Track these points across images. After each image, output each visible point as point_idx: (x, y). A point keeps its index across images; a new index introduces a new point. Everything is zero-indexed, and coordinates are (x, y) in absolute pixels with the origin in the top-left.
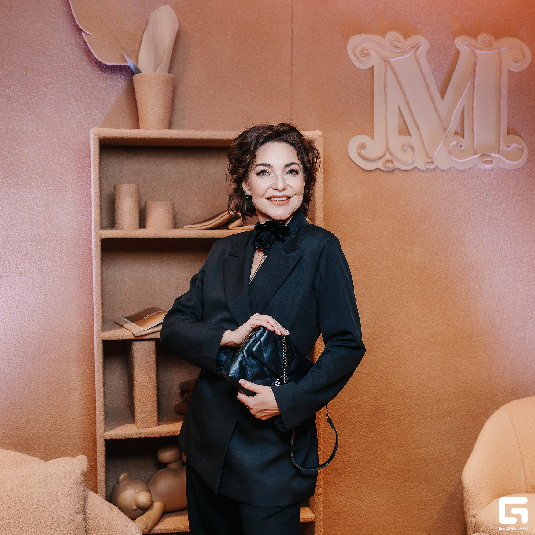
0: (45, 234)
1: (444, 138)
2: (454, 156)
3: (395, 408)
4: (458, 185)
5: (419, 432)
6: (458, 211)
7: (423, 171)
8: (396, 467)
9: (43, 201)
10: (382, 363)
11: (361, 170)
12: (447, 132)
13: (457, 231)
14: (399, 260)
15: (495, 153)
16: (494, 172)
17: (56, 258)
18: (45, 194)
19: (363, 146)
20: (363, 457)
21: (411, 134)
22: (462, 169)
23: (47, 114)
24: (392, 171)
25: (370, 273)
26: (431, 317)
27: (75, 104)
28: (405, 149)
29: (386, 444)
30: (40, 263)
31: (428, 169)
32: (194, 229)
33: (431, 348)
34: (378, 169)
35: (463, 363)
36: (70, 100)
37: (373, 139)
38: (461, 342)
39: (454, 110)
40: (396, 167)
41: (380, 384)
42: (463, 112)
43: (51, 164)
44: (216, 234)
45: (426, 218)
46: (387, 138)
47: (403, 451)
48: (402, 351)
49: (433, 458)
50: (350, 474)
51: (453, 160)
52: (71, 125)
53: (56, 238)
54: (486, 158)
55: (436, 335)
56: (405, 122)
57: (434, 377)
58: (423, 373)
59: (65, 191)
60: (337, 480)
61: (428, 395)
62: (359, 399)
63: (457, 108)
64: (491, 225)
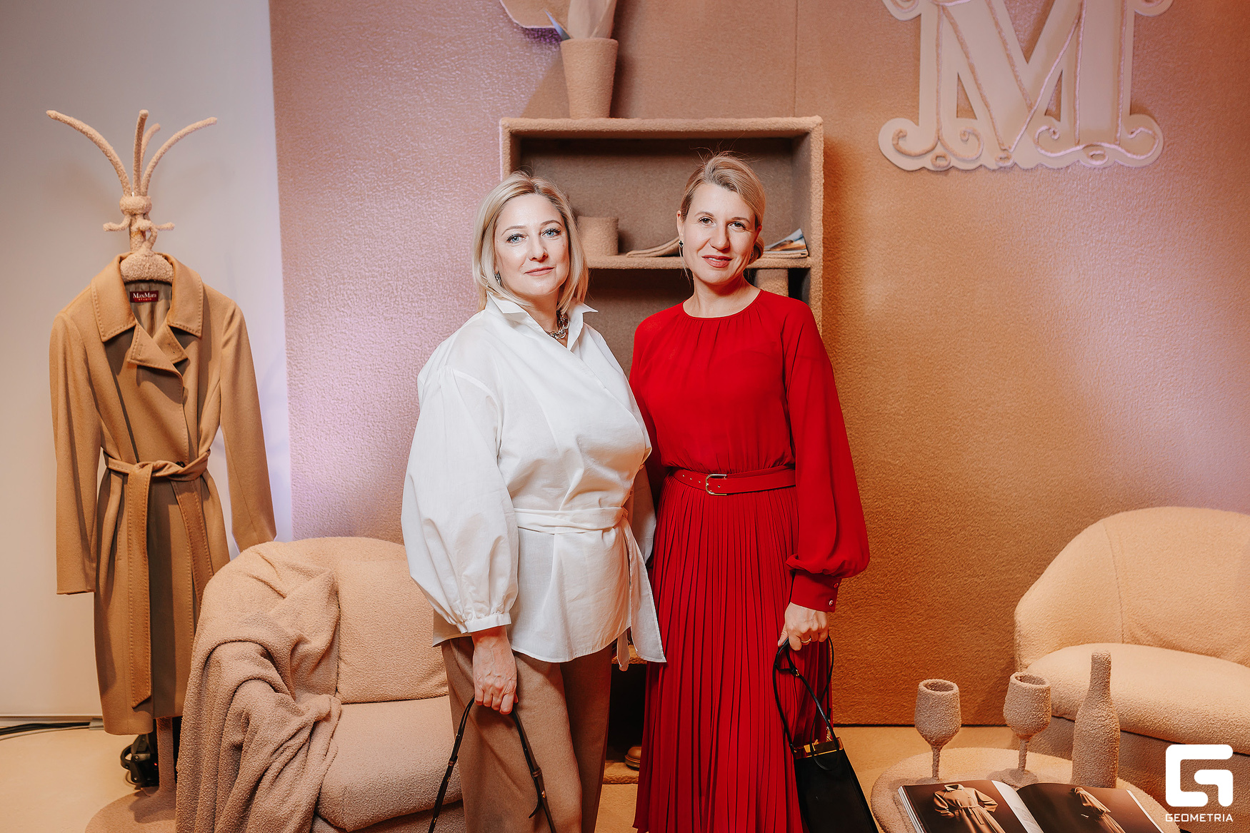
0: (449, 261)
1: (1028, 120)
2: (1043, 148)
3: (941, 517)
4: (1049, 193)
5: (977, 553)
6: (1047, 231)
7: (994, 170)
8: (941, 601)
9: (447, 217)
10: (923, 451)
11: (898, 170)
12: (1033, 111)
13: (1045, 260)
14: (953, 303)
15: (1109, 143)
16: (1106, 171)
17: (464, 293)
18: (449, 207)
19: (900, 135)
20: (893, 584)
21: (977, 116)
22: (1056, 167)
23: (451, 97)
24: (947, 171)
25: (908, 321)
26: (1000, 386)
27: (489, 81)
28: (965, 138)
29: (927, 568)
30: (443, 300)
31: (1001, 167)
32: (641, 255)
33: (999, 432)
34: (923, 168)
35: (1048, 456)
36: (482, 77)
37: (917, 124)
38: (1046, 426)
39: (1045, 78)
40: (951, 165)
41: (919, 482)
42: (1060, 79)
43: (457, 165)
44: (669, 263)
45: (997, 241)
46: (938, 121)
47: (953, 579)
48: (954, 435)
49: (998, 592)
50: (872, 607)
51: (1042, 154)
52: (484, 111)
53: (463, 266)
54: (1092, 150)
55: (1008, 413)
56: (967, 98)
57: (1003, 475)
58: (986, 469)
59: (476, 202)
60: (853, 613)
61: (993, 500)
62: (888, 502)
63: (1049, 75)
64: (1100, 252)
